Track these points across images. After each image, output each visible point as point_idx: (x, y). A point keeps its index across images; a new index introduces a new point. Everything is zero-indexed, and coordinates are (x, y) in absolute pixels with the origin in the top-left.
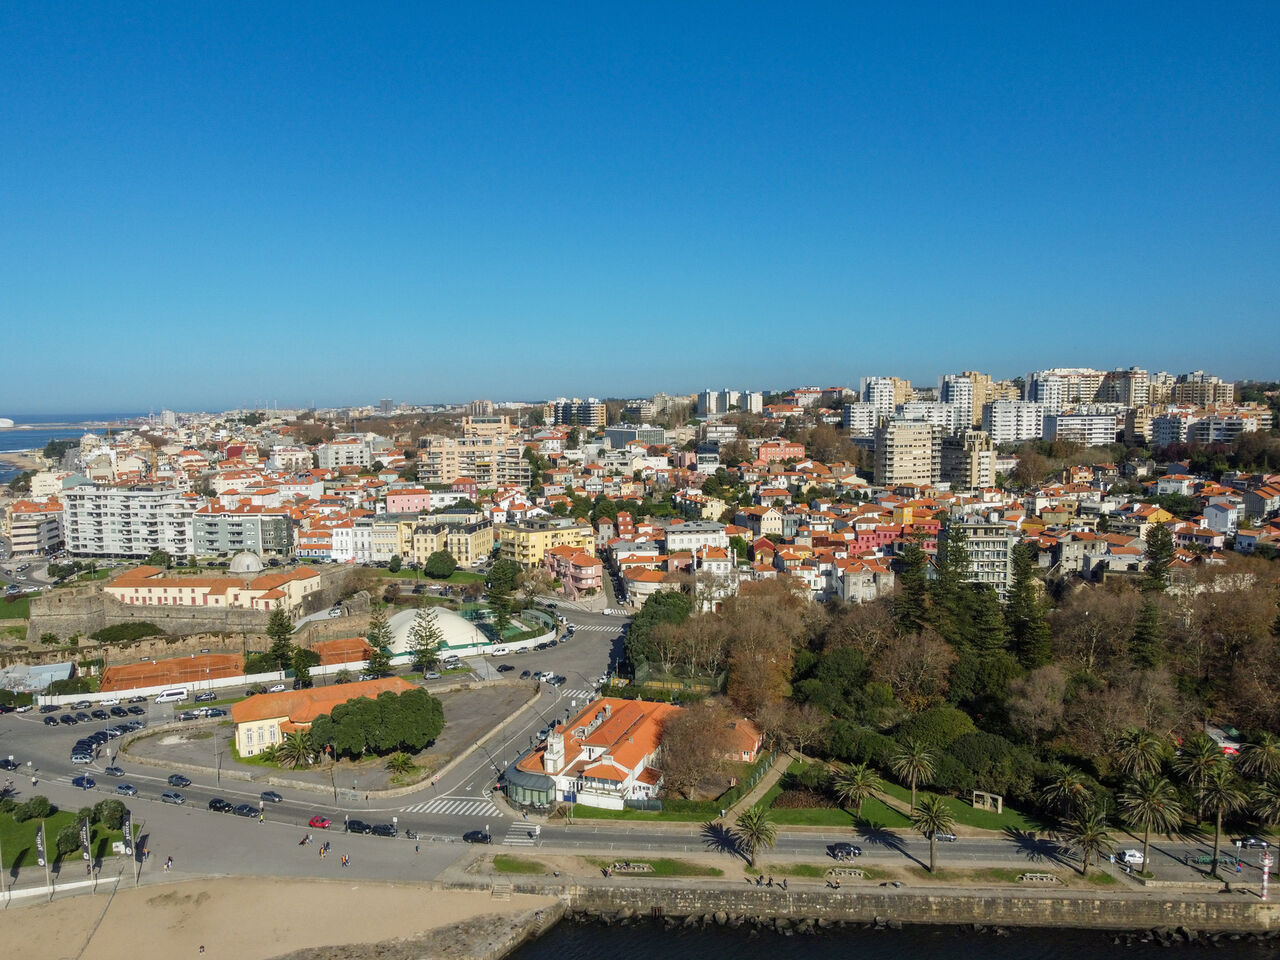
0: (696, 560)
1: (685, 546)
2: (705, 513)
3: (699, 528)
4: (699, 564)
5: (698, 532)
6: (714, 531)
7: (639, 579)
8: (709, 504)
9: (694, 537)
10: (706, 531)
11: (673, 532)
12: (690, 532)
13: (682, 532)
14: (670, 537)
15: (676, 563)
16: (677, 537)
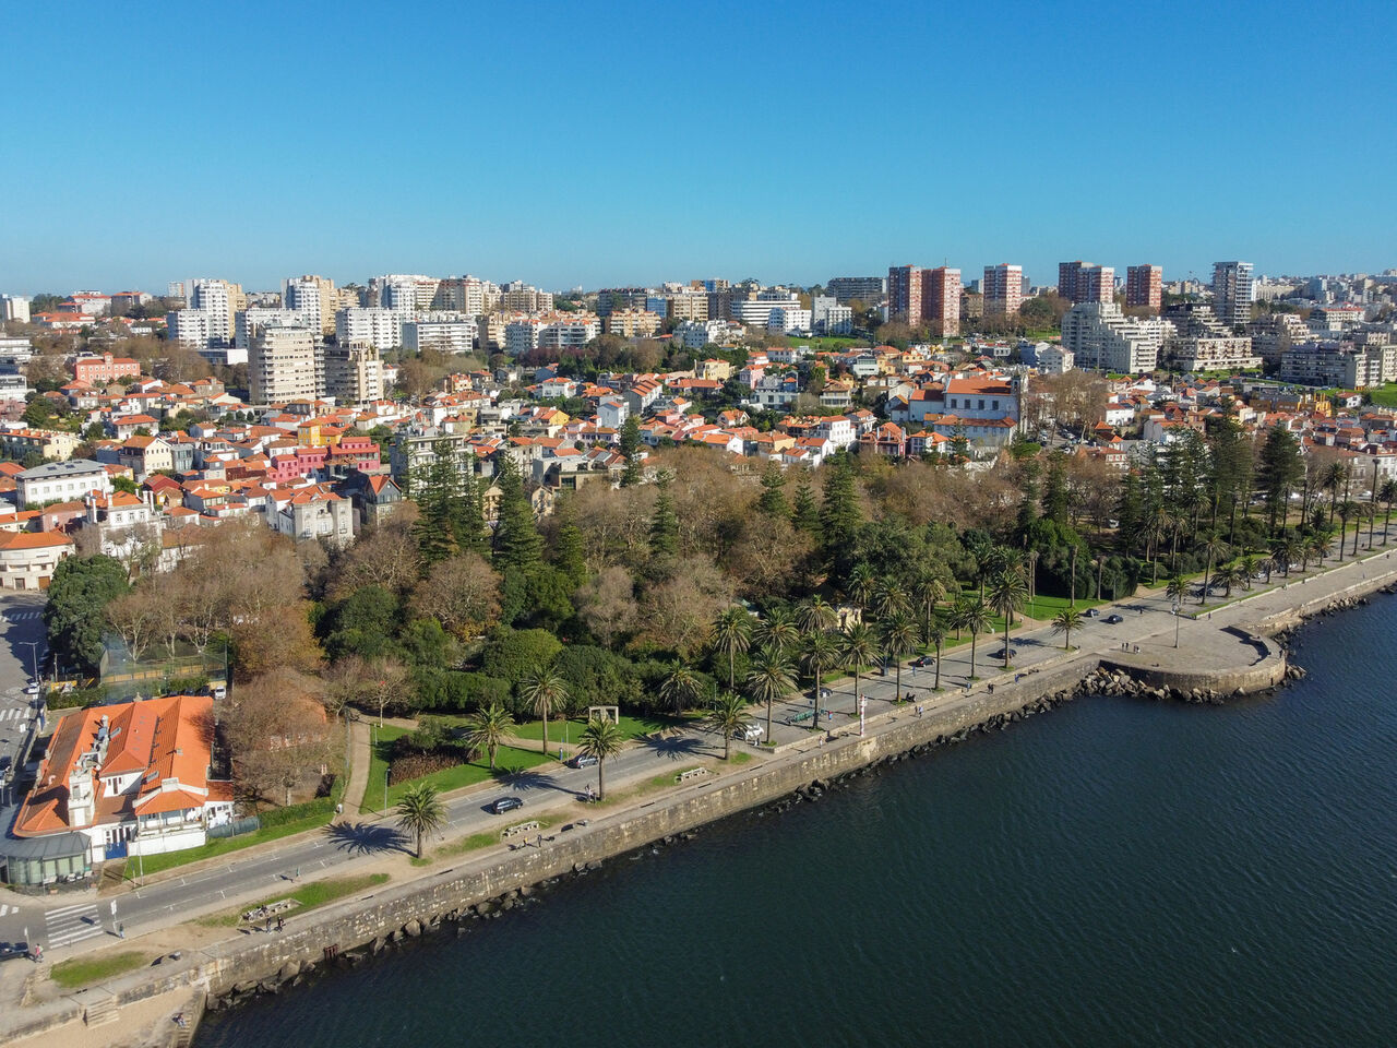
0: (95, 511)
1: (52, 496)
2: (48, 451)
3: (70, 471)
4: (102, 516)
5: (70, 475)
6: (94, 473)
7: (9, 546)
8: (53, 440)
9: (64, 482)
10: (82, 474)
11: (33, 479)
12: (58, 477)
13: (46, 478)
14: (29, 487)
15: (55, 519)
16: (40, 485)
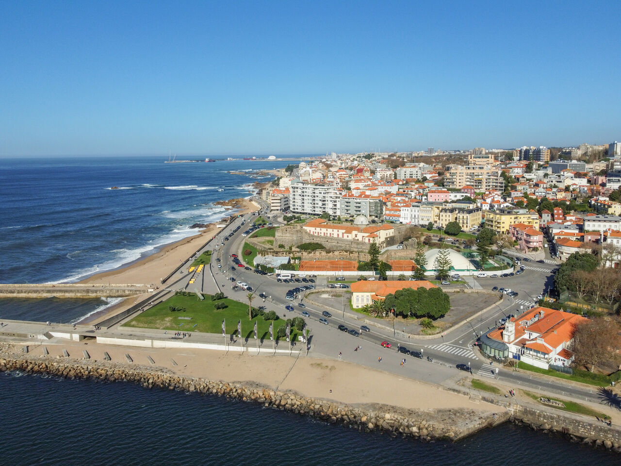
0: (603, 237)
1: (596, 228)
2: (610, 211)
3: (606, 219)
4: (605, 239)
5: (605, 221)
6: (616, 221)
7: (565, 244)
8: (613, 206)
9: (602, 224)
10: (610, 221)
12: (600, 221)
14: (587, 223)
15: (589, 238)
16: (591, 223)
